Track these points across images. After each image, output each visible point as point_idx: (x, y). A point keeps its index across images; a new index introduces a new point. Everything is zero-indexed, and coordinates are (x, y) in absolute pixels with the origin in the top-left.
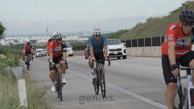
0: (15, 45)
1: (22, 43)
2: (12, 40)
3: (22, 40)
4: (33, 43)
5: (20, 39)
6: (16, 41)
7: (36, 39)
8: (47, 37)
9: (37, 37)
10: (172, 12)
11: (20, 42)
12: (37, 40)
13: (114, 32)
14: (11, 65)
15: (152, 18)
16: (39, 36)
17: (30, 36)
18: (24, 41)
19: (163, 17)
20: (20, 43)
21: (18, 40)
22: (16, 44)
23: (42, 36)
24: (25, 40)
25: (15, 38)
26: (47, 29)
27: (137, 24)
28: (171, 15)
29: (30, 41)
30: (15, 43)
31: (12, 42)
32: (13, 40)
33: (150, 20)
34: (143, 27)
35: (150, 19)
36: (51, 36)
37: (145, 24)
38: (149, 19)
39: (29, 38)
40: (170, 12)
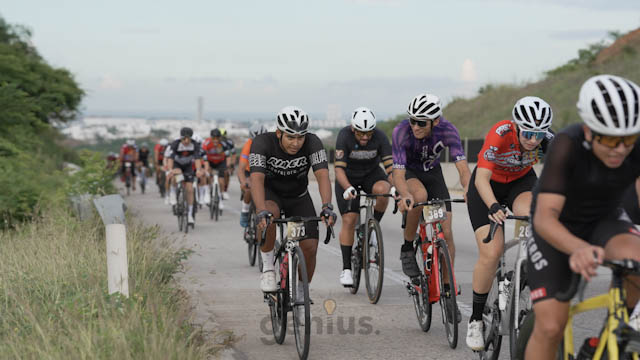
0: (110, 142)
1: (127, 135)
2: (101, 126)
3: (129, 128)
4: (160, 138)
5: (125, 125)
6: (113, 130)
7: (168, 126)
8: (200, 123)
9: (172, 123)
10: (550, 73)
11: (122, 132)
12: (171, 130)
13: (386, 119)
14: (94, 192)
15: (495, 86)
16: (175, 118)
17: (152, 119)
18: (135, 132)
19: (525, 85)
20: (122, 136)
21: (118, 128)
22: (112, 140)
23: (185, 118)
24: (137, 129)
25: (111, 122)
26: (200, 101)
27: (451, 100)
28: (547, 80)
29: (152, 131)
30: (111, 136)
31: (103, 132)
32: (106, 126)
33: (487, 91)
34: (467, 109)
35: (489, 88)
36: (208, 121)
37: (473, 101)
38: (484, 86)
39: (147, 123)
40: (544, 73)
